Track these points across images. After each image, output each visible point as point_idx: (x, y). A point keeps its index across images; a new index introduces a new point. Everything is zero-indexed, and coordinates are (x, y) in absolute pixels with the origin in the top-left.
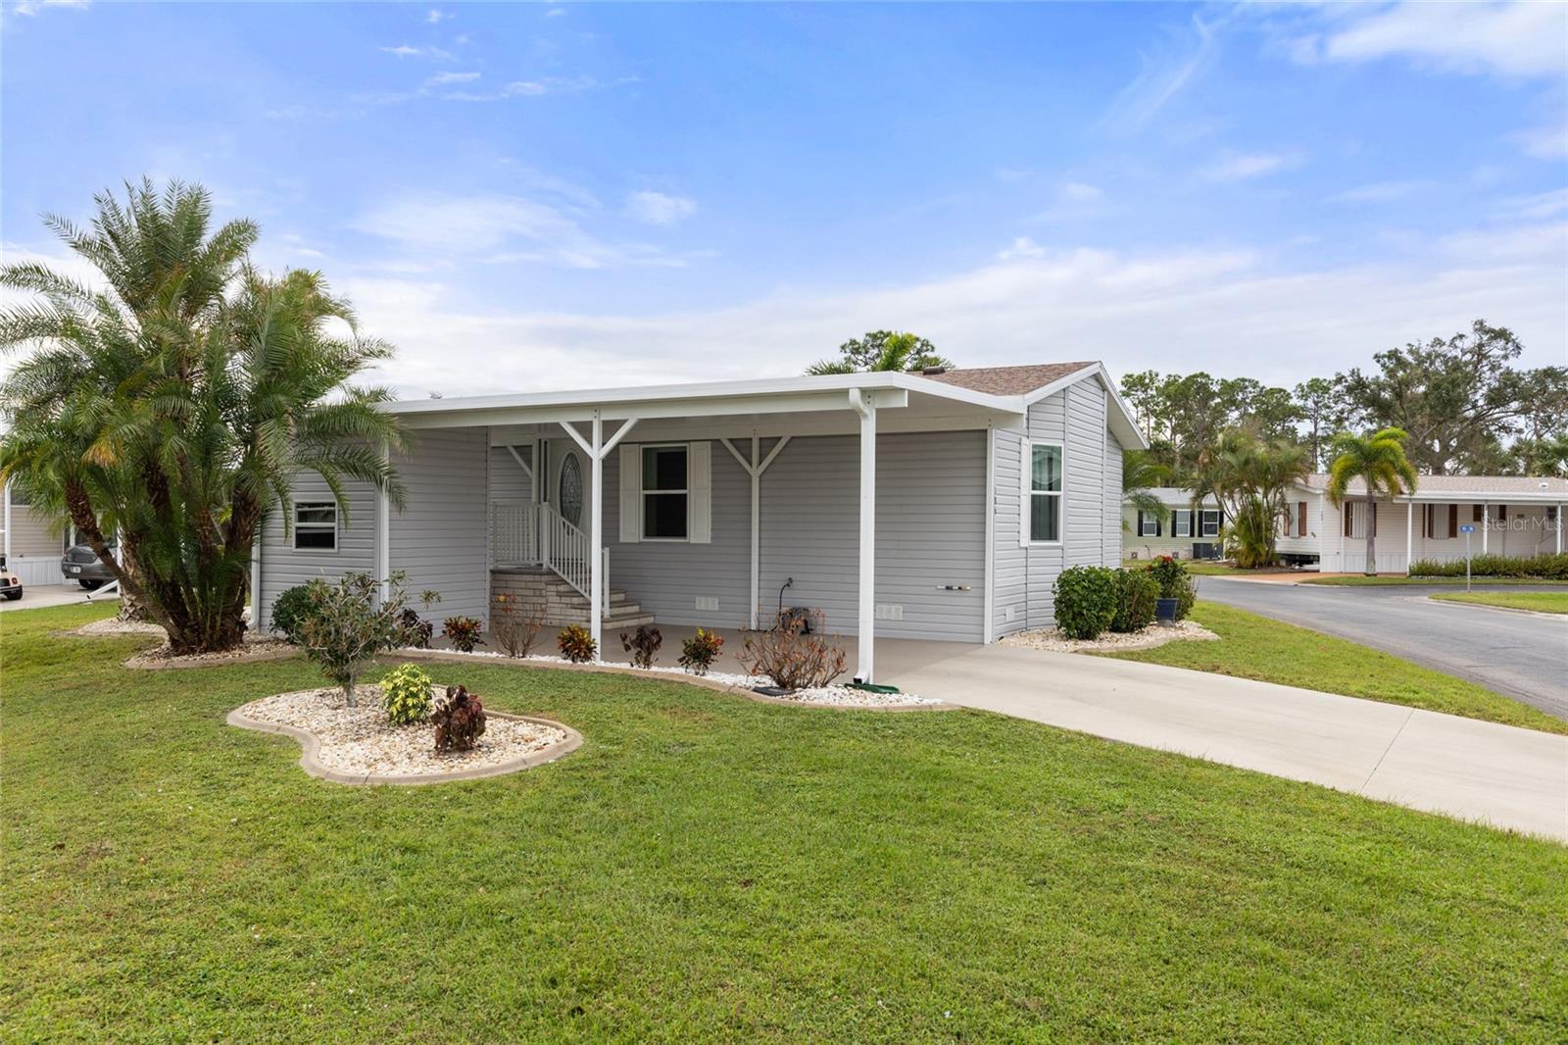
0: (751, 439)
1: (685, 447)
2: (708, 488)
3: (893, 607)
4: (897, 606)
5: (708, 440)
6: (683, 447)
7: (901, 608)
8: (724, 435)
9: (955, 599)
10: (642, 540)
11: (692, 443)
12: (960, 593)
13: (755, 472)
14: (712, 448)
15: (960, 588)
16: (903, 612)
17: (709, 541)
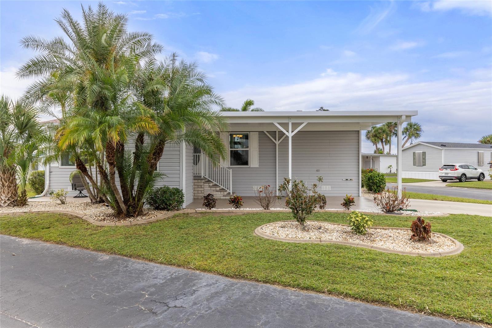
0: (276, 131)
1: (248, 134)
2: (257, 148)
3: (327, 186)
4: (329, 186)
5: (257, 131)
6: (247, 134)
7: (330, 186)
8: (265, 129)
9: (349, 183)
10: (229, 166)
11: (251, 132)
12: (351, 181)
13: (277, 143)
14: (259, 134)
15: (351, 180)
16: (331, 188)
17: (258, 167)
